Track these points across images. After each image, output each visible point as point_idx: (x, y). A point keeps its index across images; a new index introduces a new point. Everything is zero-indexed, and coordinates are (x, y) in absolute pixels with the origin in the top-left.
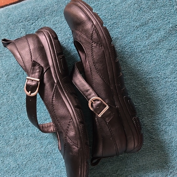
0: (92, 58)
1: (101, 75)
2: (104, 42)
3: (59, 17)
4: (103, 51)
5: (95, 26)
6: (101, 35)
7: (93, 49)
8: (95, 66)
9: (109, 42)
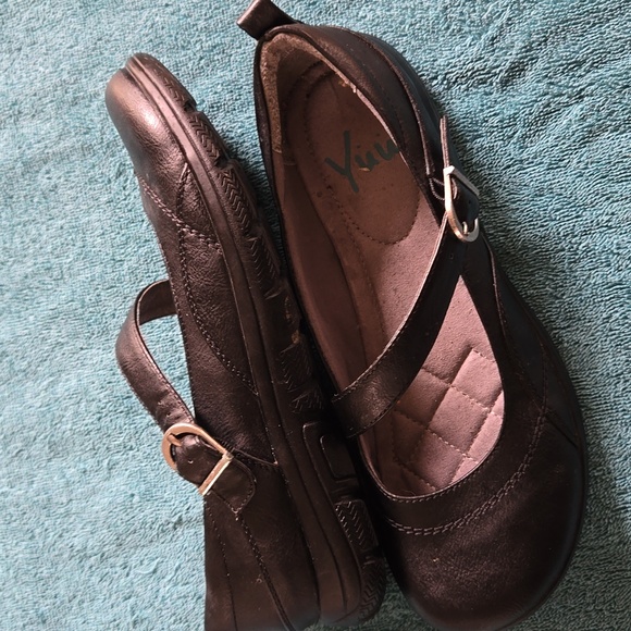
0: (185, 282)
1: (216, 346)
2: (222, 225)
3: (47, 7)
4: (222, 260)
5: (190, 166)
6: (212, 200)
7: (185, 249)
8: (193, 311)
9: (239, 227)
